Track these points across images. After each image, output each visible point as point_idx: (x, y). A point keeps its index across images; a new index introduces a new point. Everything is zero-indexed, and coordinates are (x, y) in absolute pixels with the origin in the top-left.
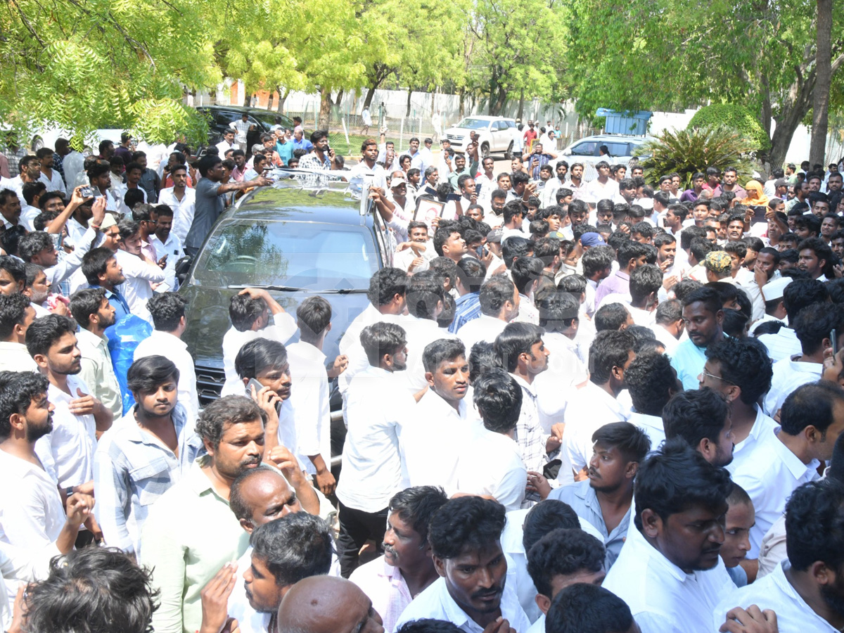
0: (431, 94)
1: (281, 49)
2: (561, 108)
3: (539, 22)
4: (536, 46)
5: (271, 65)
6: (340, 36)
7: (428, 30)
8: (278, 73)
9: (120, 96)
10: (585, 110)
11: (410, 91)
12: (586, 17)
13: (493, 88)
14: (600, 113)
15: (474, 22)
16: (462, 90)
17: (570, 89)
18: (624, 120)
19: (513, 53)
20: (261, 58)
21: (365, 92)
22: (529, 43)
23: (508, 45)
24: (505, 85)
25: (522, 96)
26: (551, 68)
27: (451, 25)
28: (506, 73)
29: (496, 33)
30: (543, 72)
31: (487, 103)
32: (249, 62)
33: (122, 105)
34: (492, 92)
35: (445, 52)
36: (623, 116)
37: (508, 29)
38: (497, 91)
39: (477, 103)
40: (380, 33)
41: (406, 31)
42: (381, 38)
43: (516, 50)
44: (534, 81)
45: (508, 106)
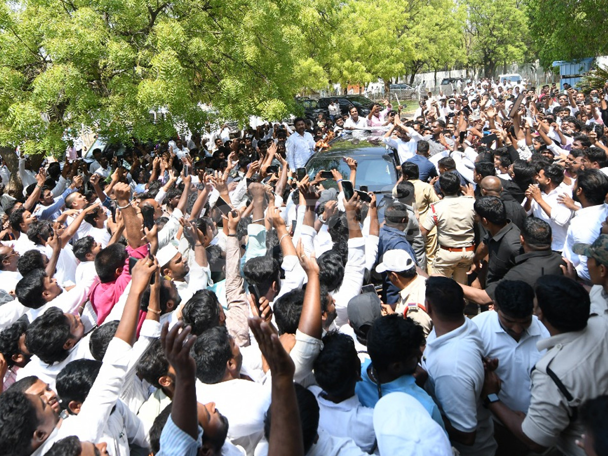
0: (448, 72)
1: (357, 63)
2: (532, 65)
3: (511, 18)
4: (510, 32)
5: (352, 72)
6: (388, 50)
7: (441, 36)
8: (357, 75)
9: (254, 102)
10: (546, 65)
11: (436, 72)
12: (538, 8)
13: (486, 62)
14: (555, 64)
15: (470, 27)
16: (467, 66)
17: (537, 54)
18: (573, 66)
19: (495, 39)
20: (347, 69)
21: (410, 76)
22: (505, 32)
23: (492, 35)
24: (493, 59)
25: (505, 63)
26: (522, 43)
27: (454, 31)
28: (492, 52)
29: (484, 29)
30: (517, 47)
31: (483, 70)
32: (341, 72)
33: (256, 105)
34: (485, 64)
35: (453, 47)
36: (572, 64)
37: (491, 26)
38: (488, 63)
39: (477, 73)
40: (410, 44)
41: (428, 40)
42: (411, 47)
43: (497, 38)
44: (512, 53)
45: (497, 70)
